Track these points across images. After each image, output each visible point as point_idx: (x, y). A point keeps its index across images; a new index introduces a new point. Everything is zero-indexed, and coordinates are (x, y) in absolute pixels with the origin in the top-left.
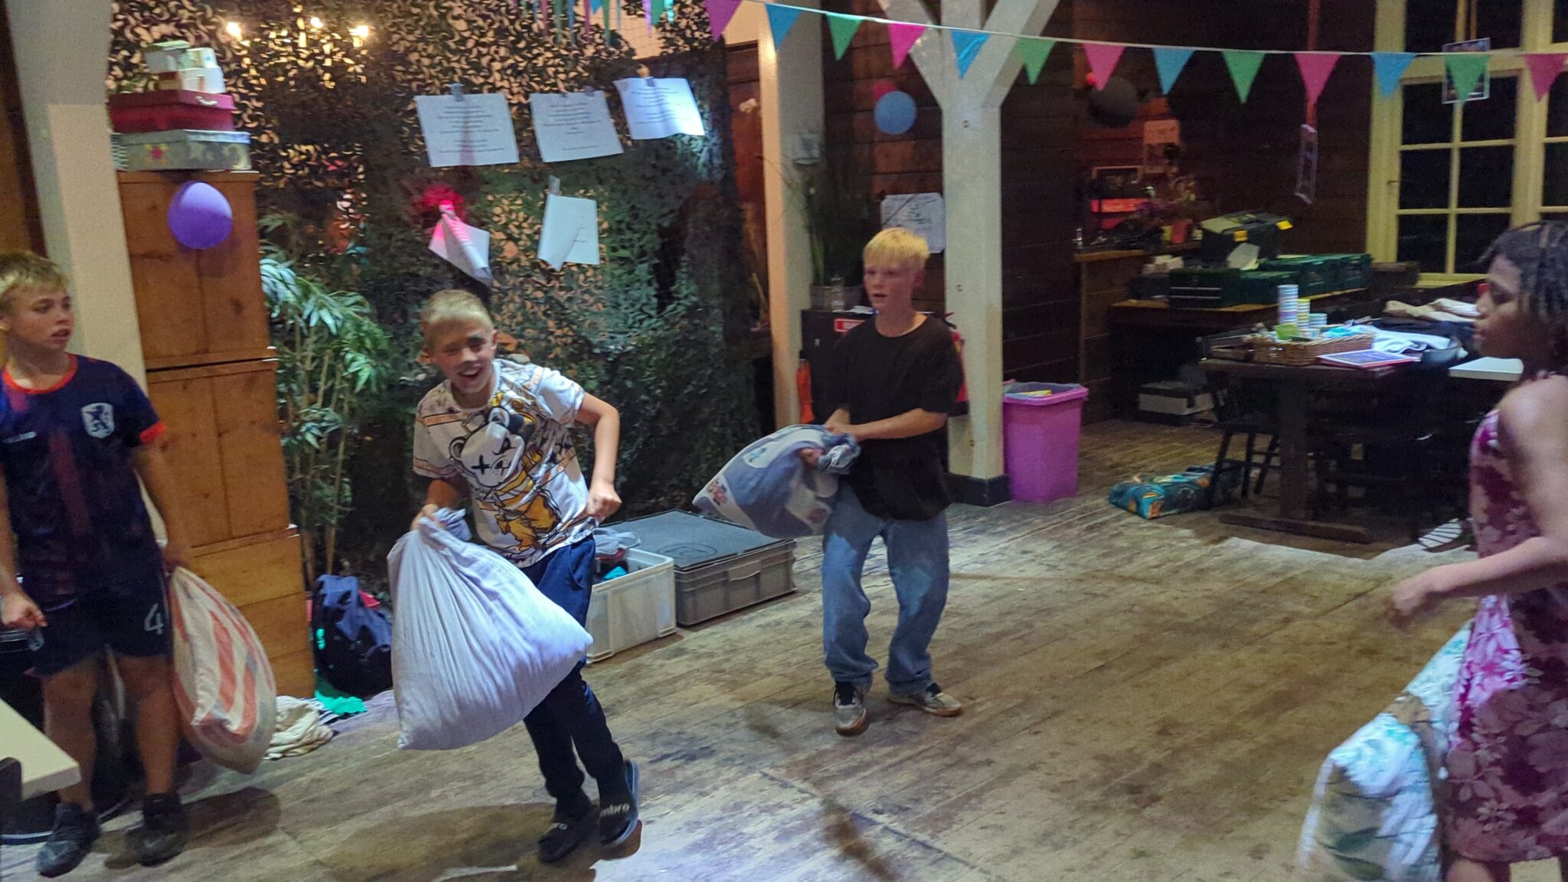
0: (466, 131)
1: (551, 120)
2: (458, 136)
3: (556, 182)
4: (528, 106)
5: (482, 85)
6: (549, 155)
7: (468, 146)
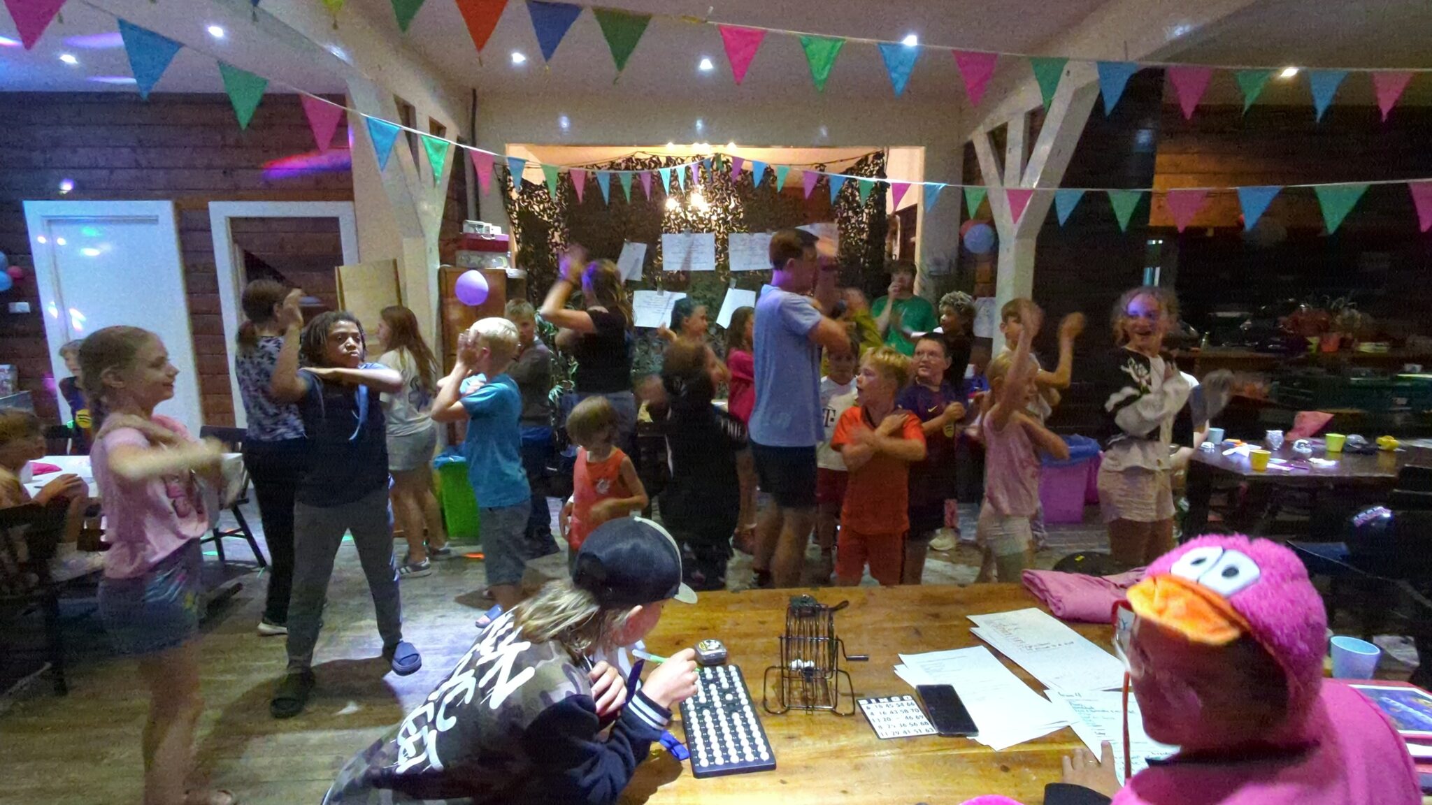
0: (689, 253)
1: (740, 248)
2: (683, 255)
3: (733, 281)
4: (727, 240)
5: (703, 229)
6: (734, 267)
7: (687, 260)
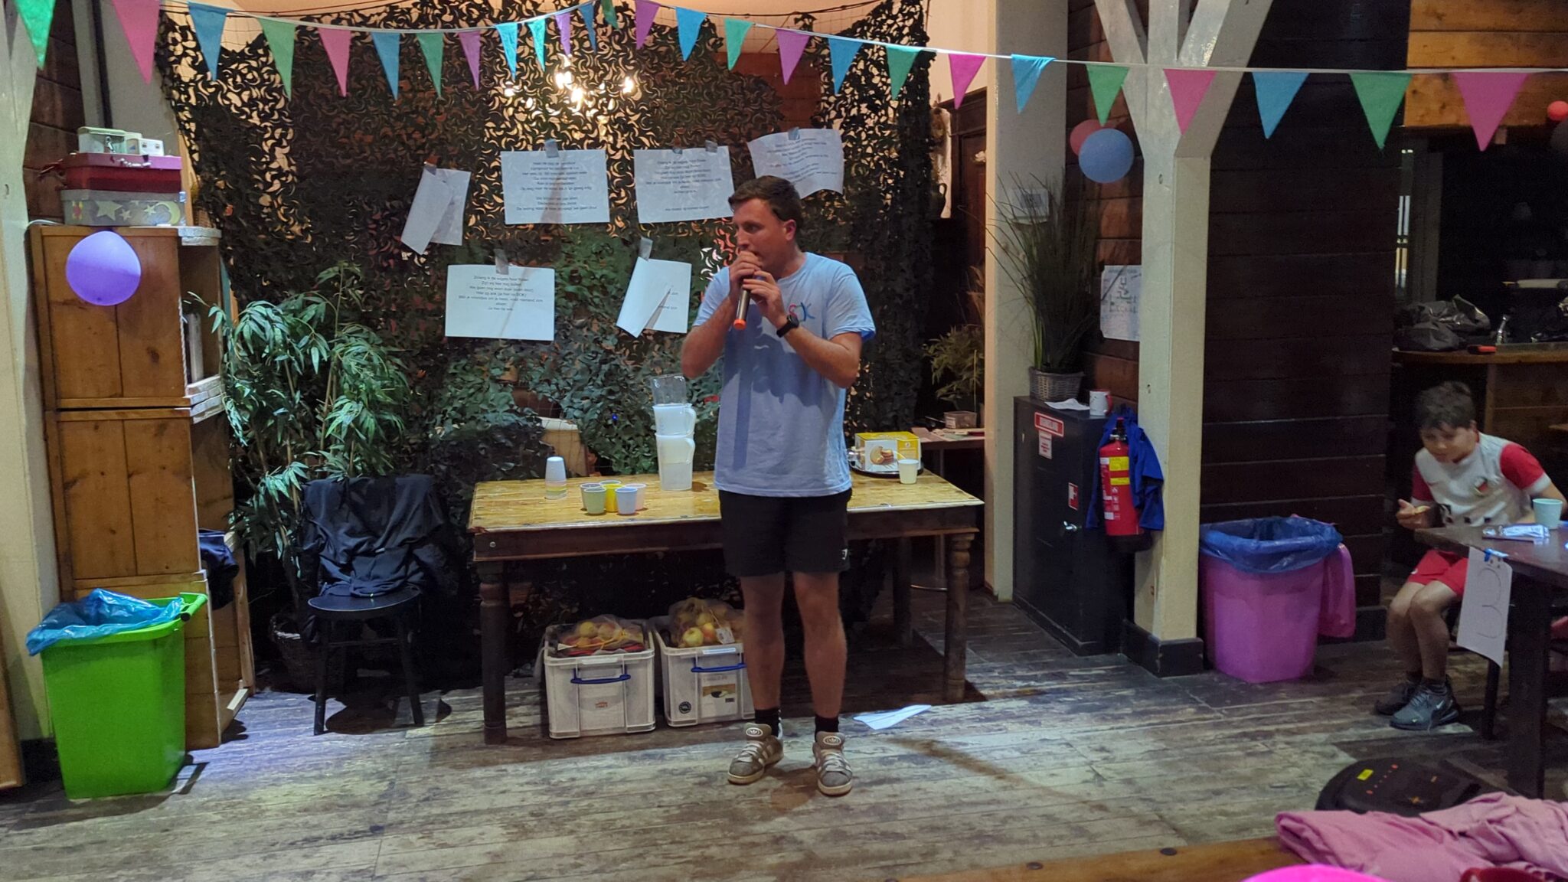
0: (557, 189)
2: (545, 193)
3: (647, 244)
4: (631, 163)
6: (647, 215)
7: (554, 203)
